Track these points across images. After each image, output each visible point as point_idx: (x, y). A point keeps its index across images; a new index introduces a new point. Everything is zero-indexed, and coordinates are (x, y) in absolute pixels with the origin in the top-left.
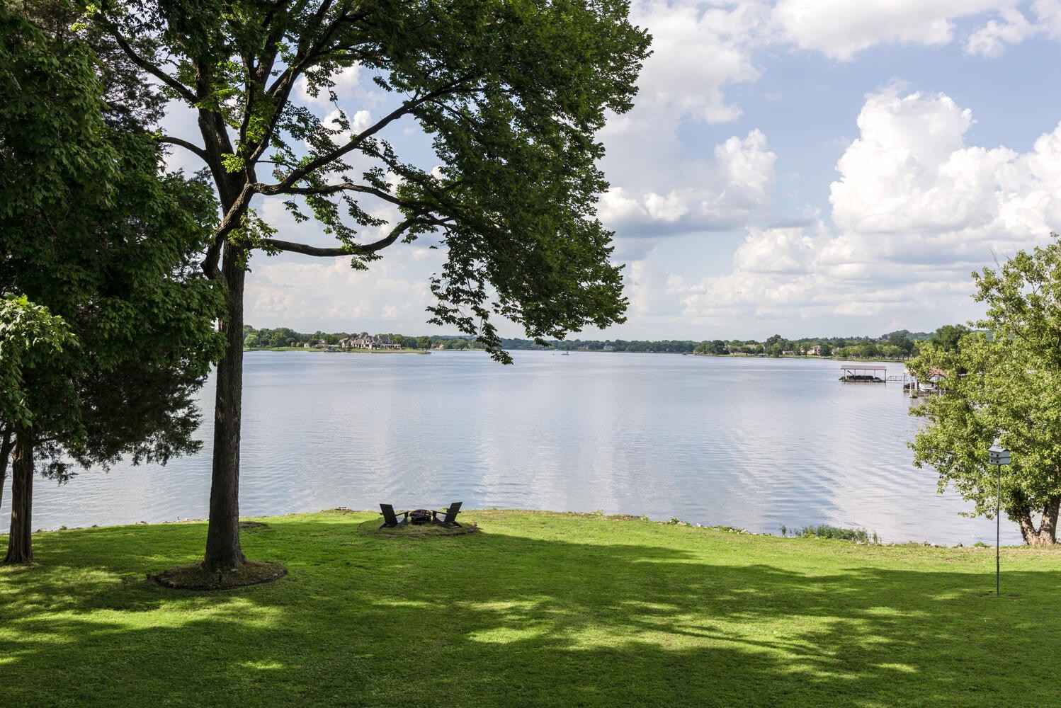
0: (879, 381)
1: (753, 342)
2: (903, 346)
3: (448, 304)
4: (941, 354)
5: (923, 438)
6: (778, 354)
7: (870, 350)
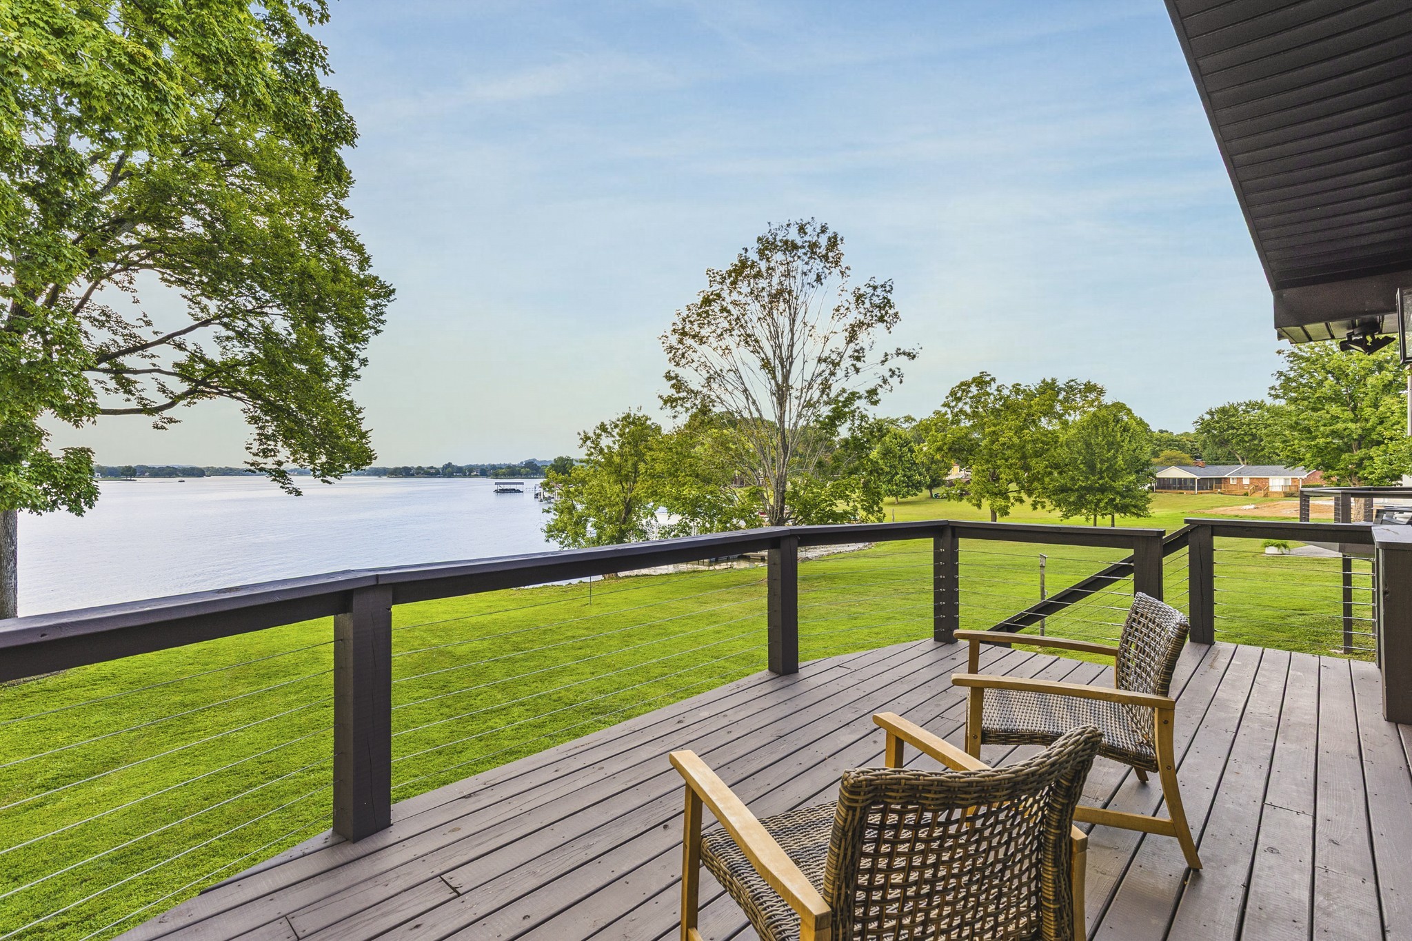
0: (519, 491)
1: (432, 468)
2: (532, 469)
3: (259, 459)
4: (561, 477)
5: (550, 525)
6: (450, 475)
7: (513, 472)
